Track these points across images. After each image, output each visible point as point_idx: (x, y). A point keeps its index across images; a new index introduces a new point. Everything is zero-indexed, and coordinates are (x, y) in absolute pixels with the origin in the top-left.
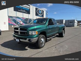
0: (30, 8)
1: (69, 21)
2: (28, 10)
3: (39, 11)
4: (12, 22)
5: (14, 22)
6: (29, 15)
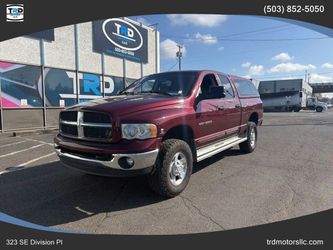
1: (275, 86)
6: (45, 43)
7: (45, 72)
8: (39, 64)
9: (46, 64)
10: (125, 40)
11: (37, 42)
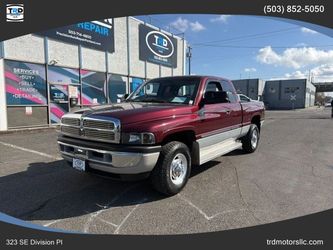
0: (112, 25)
1: (280, 86)
2: (106, 32)
3: (157, 37)
4: (24, 89)
5: (33, 90)
7: (109, 76)
8: (105, 71)
9: (109, 71)
10: (161, 49)
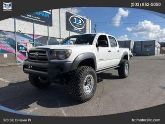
1: (142, 44)
2: (48, 16)
3: (75, 19)
4: (3, 45)
5: (8, 45)
6: (49, 27)
7: (49, 39)
8: (47, 35)
9: (50, 36)
10: (78, 25)
11: (47, 27)
